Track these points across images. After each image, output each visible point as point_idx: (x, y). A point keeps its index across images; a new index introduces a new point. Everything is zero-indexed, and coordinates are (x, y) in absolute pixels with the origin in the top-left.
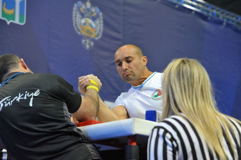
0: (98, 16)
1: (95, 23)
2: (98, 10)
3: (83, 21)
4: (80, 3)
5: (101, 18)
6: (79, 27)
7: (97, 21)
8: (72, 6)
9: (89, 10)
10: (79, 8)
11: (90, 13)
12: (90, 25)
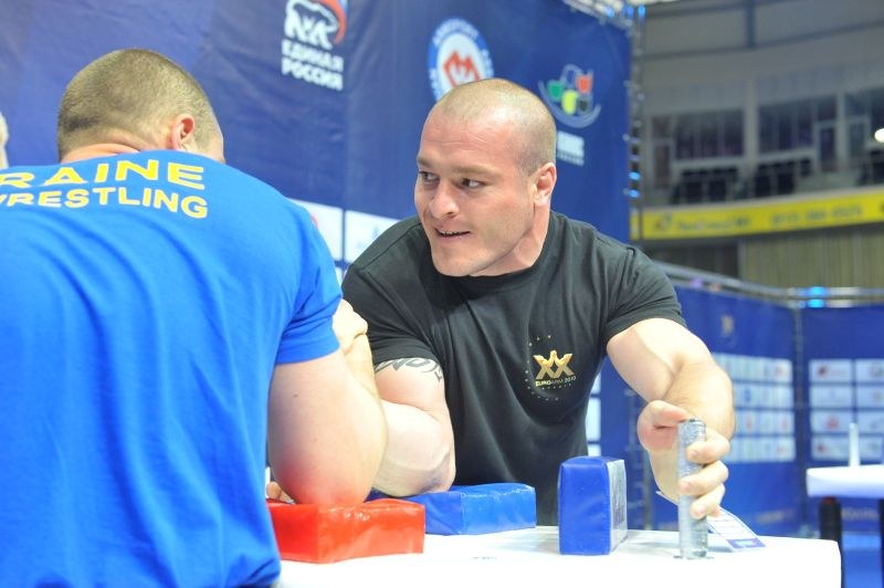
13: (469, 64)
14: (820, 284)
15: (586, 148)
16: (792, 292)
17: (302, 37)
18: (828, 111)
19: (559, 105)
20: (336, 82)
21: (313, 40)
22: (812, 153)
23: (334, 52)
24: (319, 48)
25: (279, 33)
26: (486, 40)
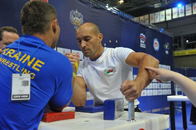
0: (81, 16)
1: (80, 19)
2: (81, 14)
3: (75, 18)
4: (73, 11)
5: (83, 17)
6: (73, 21)
7: (81, 19)
8: (70, 12)
9: (77, 14)
10: (73, 13)
11: (78, 15)
12: (78, 20)
13: (157, 44)
14: (186, 67)
15: (169, 52)
16: (186, 68)
17: (142, 43)
18: (180, 38)
19: (166, 47)
20: (145, 47)
21: (143, 43)
22: (177, 44)
23: (145, 44)
24: (143, 44)
25: (140, 43)
26: (159, 41)
